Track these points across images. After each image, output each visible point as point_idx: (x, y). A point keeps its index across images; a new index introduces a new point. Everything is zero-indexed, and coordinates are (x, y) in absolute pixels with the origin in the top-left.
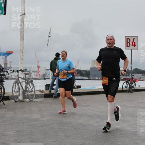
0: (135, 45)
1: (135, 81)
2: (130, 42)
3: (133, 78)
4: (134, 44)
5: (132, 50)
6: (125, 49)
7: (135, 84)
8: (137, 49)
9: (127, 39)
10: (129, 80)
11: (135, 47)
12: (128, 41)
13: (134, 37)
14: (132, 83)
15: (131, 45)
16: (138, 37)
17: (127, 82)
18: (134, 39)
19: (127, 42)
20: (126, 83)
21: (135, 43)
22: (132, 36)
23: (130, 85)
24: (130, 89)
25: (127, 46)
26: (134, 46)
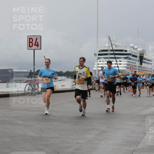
0: (38, 45)
1: (38, 83)
2: (33, 42)
3: (36, 80)
4: (36, 44)
5: (35, 50)
6: (28, 49)
7: (38, 86)
8: (41, 49)
9: (30, 39)
10: (32, 82)
11: (38, 47)
12: (31, 40)
13: (37, 37)
14: (35, 86)
15: (34, 45)
16: (41, 37)
17: (30, 84)
18: (37, 39)
19: (30, 42)
20: (28, 85)
21: (38, 43)
22: (34, 36)
23: (33, 87)
24: (33, 92)
25: (30, 46)
26: (36, 46)
